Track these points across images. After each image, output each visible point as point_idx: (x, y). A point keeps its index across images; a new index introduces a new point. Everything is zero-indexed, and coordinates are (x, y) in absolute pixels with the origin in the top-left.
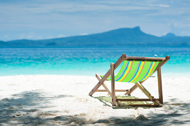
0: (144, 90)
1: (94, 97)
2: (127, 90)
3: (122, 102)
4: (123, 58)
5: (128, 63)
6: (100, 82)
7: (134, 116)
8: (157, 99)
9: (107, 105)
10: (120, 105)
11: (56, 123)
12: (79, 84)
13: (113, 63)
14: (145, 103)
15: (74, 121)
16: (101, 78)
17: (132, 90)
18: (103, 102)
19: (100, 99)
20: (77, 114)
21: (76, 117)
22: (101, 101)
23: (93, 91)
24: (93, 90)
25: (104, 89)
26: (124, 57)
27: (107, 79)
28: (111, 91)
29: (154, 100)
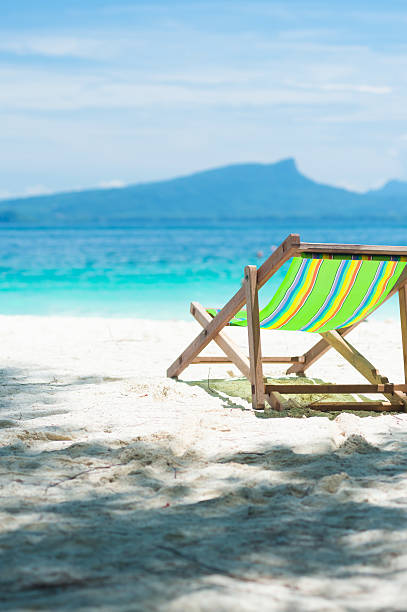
0: (355, 358)
1: (187, 383)
2: (295, 359)
3: (287, 397)
4: (289, 248)
5: (306, 266)
6: (206, 332)
7: (333, 441)
8: (400, 387)
9: (234, 406)
10: (278, 405)
11: (74, 465)
12: (124, 342)
13: (254, 267)
14: (357, 398)
15: (137, 457)
16: (210, 319)
17: (310, 357)
18: (221, 398)
19: (210, 387)
20: (141, 435)
21: (140, 444)
22: (212, 393)
23: (182, 362)
24: (180, 359)
25: (222, 354)
26: (293, 245)
27: (232, 321)
28: (247, 363)
29: (389, 390)
